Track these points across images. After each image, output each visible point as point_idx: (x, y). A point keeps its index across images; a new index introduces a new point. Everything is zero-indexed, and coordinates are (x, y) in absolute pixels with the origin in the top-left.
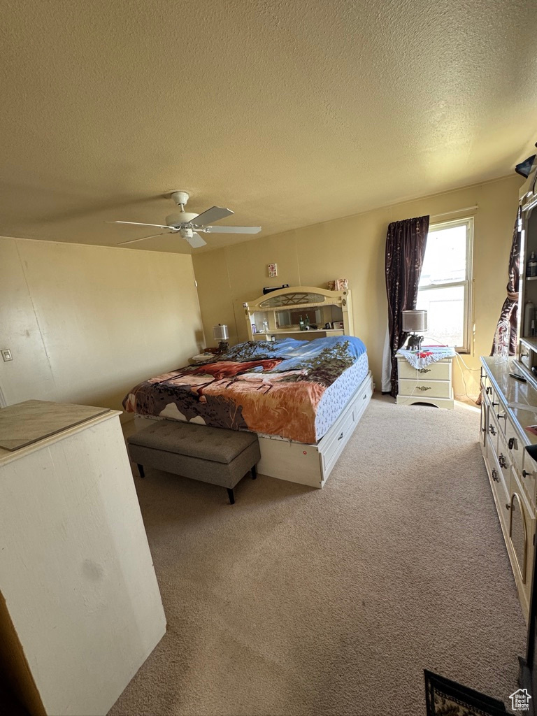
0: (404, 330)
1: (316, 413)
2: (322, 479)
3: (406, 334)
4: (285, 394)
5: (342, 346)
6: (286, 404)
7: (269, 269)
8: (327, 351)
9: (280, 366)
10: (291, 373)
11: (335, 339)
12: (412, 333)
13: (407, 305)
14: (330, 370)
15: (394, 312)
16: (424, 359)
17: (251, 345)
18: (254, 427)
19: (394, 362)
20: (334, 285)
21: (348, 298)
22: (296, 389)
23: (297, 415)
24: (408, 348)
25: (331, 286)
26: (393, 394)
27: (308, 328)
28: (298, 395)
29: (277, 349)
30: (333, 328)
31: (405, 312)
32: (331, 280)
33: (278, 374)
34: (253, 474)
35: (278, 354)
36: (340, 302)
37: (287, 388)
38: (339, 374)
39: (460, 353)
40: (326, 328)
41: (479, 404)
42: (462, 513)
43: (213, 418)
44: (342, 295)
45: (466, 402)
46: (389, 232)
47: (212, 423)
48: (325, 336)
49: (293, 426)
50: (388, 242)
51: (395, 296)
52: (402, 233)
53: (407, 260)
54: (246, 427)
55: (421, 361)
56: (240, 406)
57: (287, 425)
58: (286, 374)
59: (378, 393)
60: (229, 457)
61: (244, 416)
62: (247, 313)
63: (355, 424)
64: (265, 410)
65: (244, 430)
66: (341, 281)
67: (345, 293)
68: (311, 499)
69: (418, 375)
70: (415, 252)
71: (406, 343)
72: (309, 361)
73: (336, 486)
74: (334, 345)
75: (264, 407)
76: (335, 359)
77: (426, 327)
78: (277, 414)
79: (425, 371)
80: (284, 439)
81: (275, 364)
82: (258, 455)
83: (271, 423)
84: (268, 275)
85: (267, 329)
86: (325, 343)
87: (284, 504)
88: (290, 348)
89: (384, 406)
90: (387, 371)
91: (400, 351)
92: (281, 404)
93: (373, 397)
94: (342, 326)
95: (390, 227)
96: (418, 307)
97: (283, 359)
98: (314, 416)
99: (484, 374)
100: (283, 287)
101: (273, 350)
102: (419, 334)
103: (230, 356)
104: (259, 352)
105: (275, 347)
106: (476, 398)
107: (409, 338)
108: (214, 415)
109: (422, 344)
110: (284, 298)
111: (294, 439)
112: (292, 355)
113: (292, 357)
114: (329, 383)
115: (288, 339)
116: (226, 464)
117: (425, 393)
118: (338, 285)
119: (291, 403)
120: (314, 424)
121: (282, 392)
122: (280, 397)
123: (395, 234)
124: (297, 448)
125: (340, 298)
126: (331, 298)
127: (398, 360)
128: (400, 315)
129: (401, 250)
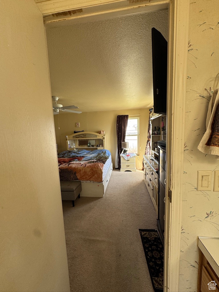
0: (122, 148)
1: (103, 172)
2: (104, 194)
3: (122, 149)
4: (92, 167)
5: (104, 152)
6: (93, 170)
7: (76, 125)
8: (99, 154)
9: (84, 159)
10: (90, 161)
11: (101, 150)
12: (124, 149)
13: (123, 140)
14: (103, 160)
15: (119, 142)
16: (128, 157)
17: (70, 152)
18: (81, 179)
19: (119, 158)
20: (100, 132)
21: (105, 137)
22: (95, 165)
23: (97, 173)
24: (123, 154)
25: (99, 132)
26: (119, 168)
27: (91, 146)
28: (96, 167)
29: (80, 154)
30: (100, 146)
31: (122, 142)
32: (100, 130)
33: (85, 161)
34: (79, 197)
35: (81, 155)
36: (103, 138)
37: (92, 165)
38: (106, 161)
39: (138, 155)
40: (97, 147)
41: (143, 170)
42: (142, 196)
43: (63, 177)
44: (103, 136)
45: (139, 170)
46: (118, 118)
47: (63, 179)
48: (97, 149)
49: (95, 177)
50: (117, 121)
51: (119, 137)
52: (121, 119)
53: (123, 127)
54: (78, 179)
55: (127, 157)
56: (76, 172)
57: (93, 177)
58: (88, 161)
59: (114, 169)
60: (74, 189)
61: (77, 175)
62: (67, 139)
63: (110, 177)
64: (85, 172)
65: (76, 180)
66: (103, 131)
67: (104, 135)
68: (101, 200)
69: (127, 162)
70: (125, 125)
71: (123, 152)
72: (94, 157)
73: (108, 196)
74: (101, 152)
75: (85, 171)
76: (103, 156)
77: (128, 147)
78: (89, 173)
79: (129, 160)
80: (91, 182)
81: (82, 158)
82: (80, 189)
83: (87, 176)
84: (76, 126)
85: (75, 146)
86: (98, 151)
87: (92, 203)
88: (85, 153)
89: (117, 172)
90: (117, 161)
91: (121, 154)
92: (91, 170)
93: (113, 170)
94: (103, 146)
95: (118, 116)
96: (126, 141)
97: (84, 157)
98: (102, 173)
99: (144, 160)
100: (82, 131)
101: (78, 154)
102: (126, 149)
103: (61, 156)
104: (73, 154)
105: (79, 153)
106: (141, 169)
107: (123, 150)
108: (64, 176)
109: (127, 152)
110: (83, 135)
111: (95, 181)
112: (87, 155)
113: (87, 156)
114: (104, 163)
115: (84, 150)
116: (73, 191)
117: (129, 167)
118: (102, 132)
119: (94, 169)
120: (102, 175)
121: (91, 166)
122: (90, 167)
123: (119, 119)
124: (96, 184)
125: (103, 137)
126: (100, 137)
127: (121, 157)
128: (121, 143)
129: (121, 124)
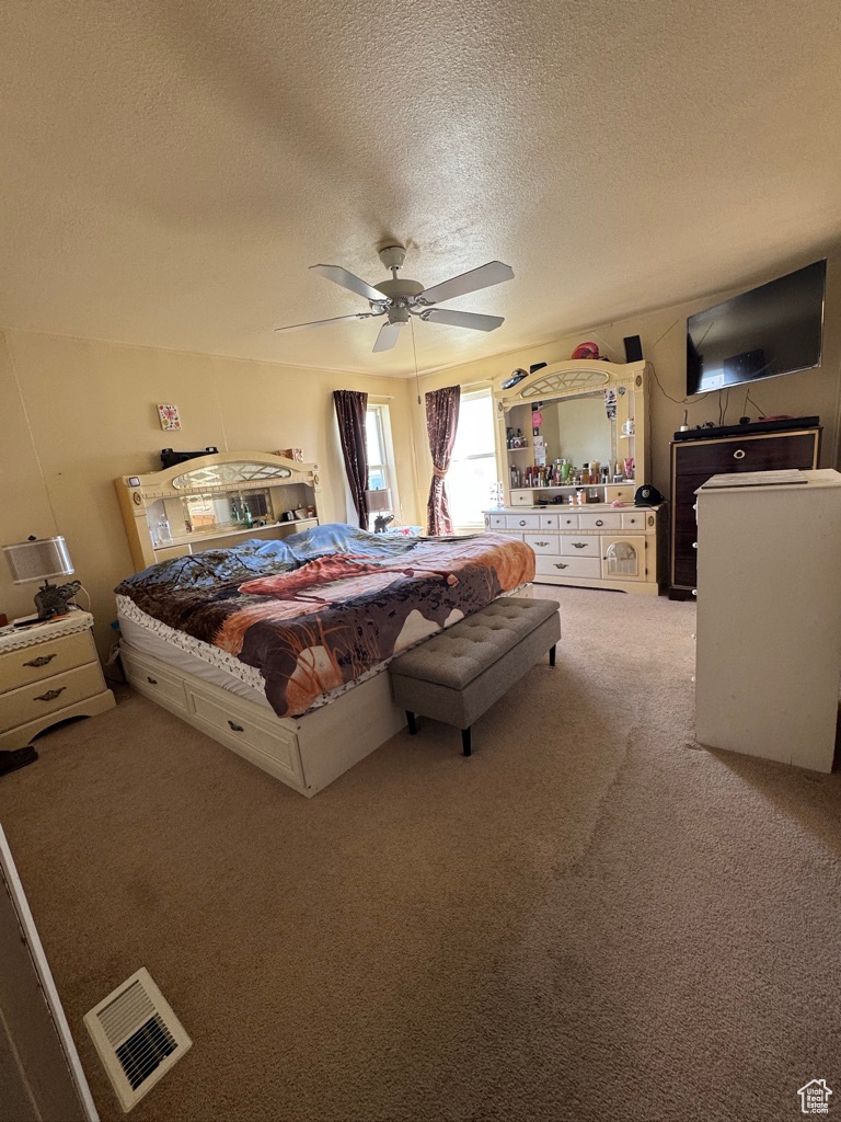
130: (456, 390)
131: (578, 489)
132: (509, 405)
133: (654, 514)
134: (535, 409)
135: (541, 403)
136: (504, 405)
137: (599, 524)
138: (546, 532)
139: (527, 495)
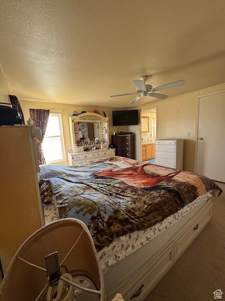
130: (48, 111)
131: (94, 146)
132: (76, 121)
133: (115, 150)
134: (79, 123)
135: (80, 122)
136: (74, 121)
137: (105, 154)
138: (82, 160)
139: (82, 148)
